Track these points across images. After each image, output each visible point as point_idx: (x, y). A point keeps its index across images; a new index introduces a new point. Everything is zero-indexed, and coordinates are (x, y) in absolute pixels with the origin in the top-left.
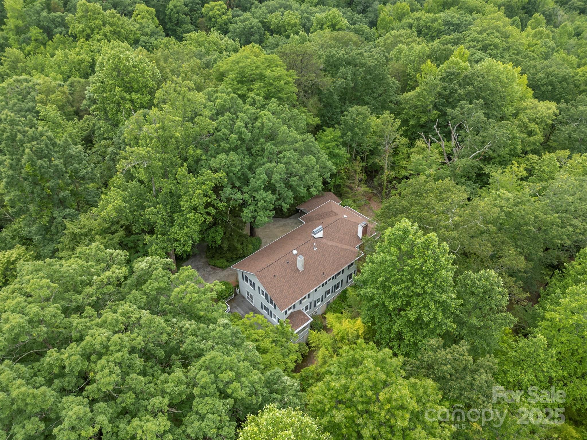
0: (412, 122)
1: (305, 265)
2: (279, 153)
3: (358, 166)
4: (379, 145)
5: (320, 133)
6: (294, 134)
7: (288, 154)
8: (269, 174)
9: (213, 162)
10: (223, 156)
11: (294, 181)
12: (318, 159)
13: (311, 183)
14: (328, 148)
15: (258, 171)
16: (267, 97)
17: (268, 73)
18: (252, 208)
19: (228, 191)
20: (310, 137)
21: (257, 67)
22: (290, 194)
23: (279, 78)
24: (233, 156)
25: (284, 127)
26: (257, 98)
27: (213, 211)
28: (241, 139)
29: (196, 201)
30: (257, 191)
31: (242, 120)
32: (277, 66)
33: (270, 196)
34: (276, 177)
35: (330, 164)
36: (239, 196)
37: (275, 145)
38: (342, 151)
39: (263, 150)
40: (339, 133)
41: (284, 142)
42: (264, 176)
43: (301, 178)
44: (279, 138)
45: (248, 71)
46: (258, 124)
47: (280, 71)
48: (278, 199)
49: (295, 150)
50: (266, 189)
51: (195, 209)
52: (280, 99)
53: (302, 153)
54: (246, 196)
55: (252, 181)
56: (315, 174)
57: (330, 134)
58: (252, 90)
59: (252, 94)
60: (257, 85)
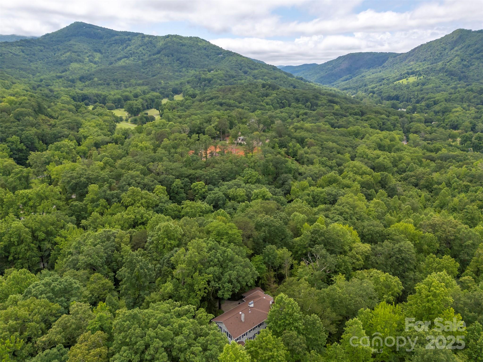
0: (299, 253)
1: (245, 319)
2: (234, 267)
3: (272, 274)
4: (283, 263)
5: (253, 258)
6: (241, 259)
7: (238, 267)
8: (230, 275)
9: (207, 271)
10: (211, 268)
11: (240, 279)
12: (251, 270)
13: (248, 280)
14: (257, 265)
15: (225, 274)
16: (229, 243)
17: (230, 232)
18: (222, 291)
19: (213, 283)
20: (248, 260)
21: (225, 229)
22: (239, 285)
23: (235, 234)
24: (216, 268)
25: (237, 256)
26: (225, 243)
27: (207, 291)
28: (218, 261)
29: (201, 287)
30: (225, 283)
31: (219, 253)
32: (234, 228)
33: (230, 285)
34: (233, 277)
35: (257, 272)
36: (217, 285)
37: (233, 263)
38: (264, 266)
39: (228, 265)
40: (262, 258)
41: (236, 262)
42: (228, 277)
43: (243, 278)
44: (234, 261)
45: (221, 231)
46: (226, 255)
47: (235, 231)
48: (233, 287)
49: (241, 266)
50: (228, 283)
51: (200, 290)
52: (235, 243)
53: (244, 267)
54: (220, 285)
55: (223, 279)
56: (250, 276)
57: (258, 258)
58: (223, 239)
59: (223, 241)
60: (225, 237)
